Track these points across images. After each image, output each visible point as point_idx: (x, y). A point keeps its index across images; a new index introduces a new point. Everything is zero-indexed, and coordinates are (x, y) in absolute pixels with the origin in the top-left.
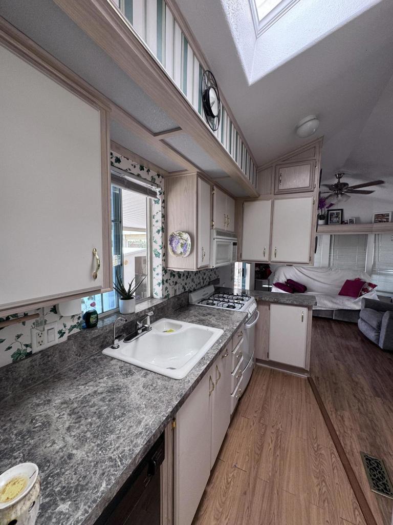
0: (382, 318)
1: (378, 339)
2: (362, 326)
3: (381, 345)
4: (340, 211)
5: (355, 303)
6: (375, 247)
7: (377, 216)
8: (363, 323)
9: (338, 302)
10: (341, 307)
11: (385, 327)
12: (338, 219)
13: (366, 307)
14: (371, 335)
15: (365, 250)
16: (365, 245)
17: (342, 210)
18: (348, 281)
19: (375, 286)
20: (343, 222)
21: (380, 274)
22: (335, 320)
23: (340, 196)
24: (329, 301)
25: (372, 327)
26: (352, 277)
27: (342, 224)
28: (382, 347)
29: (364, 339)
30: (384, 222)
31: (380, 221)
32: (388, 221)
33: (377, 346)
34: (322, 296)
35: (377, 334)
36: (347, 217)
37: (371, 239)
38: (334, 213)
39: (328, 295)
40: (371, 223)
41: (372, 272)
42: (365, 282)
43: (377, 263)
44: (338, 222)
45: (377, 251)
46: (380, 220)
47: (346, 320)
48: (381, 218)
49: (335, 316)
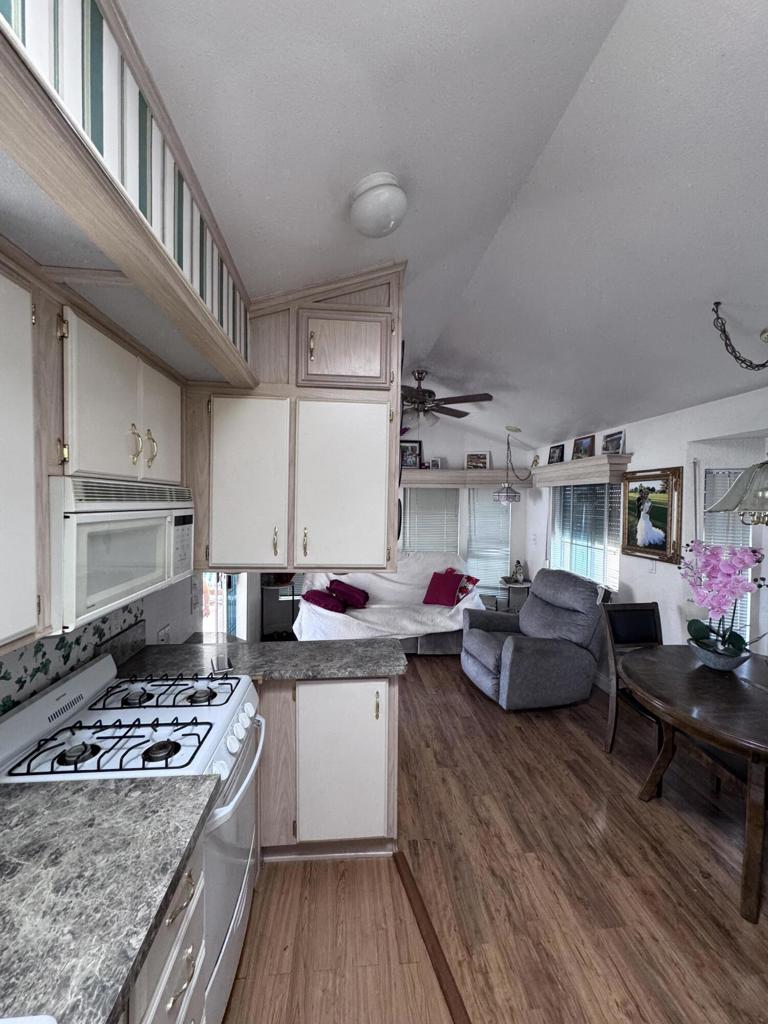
0: (502, 649)
1: (497, 692)
2: (469, 666)
3: (503, 702)
4: (417, 445)
5: (451, 617)
6: (470, 509)
7: (471, 457)
8: (470, 661)
9: (424, 619)
10: (430, 630)
11: (508, 667)
12: (414, 459)
13: (471, 627)
14: (486, 684)
15: (457, 516)
16: (456, 507)
17: (420, 443)
18: (436, 576)
19: (477, 580)
20: (422, 466)
21: (478, 557)
22: (421, 656)
23: (421, 414)
24: (410, 619)
25: (485, 667)
26: (441, 569)
27: (421, 468)
28: (504, 707)
29: (472, 690)
30: (481, 468)
31: (476, 467)
32: (485, 467)
33: (496, 704)
34: (397, 611)
35: (495, 681)
36: (428, 457)
37: (464, 494)
38: (407, 447)
39: (406, 608)
40: (463, 469)
41: (468, 554)
42: (462, 576)
43: (473, 537)
44: (415, 464)
45: (472, 518)
46: (474, 464)
47: (438, 652)
48: (477, 461)
49: (421, 647)
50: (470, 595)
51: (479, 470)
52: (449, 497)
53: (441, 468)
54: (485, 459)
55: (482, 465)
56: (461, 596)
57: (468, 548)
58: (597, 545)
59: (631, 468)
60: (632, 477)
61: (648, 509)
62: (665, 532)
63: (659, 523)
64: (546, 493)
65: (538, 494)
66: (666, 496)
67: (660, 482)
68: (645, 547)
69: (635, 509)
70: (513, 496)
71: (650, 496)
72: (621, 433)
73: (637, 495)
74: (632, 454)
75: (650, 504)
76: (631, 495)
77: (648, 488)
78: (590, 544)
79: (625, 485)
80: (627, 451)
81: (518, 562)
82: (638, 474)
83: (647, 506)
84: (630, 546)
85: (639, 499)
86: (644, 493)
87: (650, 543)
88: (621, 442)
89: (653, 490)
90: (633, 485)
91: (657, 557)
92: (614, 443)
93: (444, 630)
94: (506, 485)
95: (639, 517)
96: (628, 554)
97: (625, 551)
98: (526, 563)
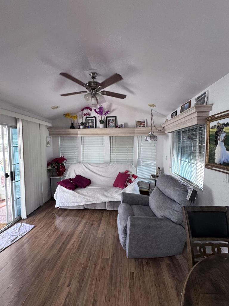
0: (127, 222)
1: (125, 245)
7: (138, 122)
8: (119, 221)
12: (113, 124)
13: (122, 202)
16: (132, 144)
17: (116, 117)
18: (120, 174)
19: (137, 177)
21: (143, 165)
22: (108, 211)
30: (142, 127)
31: (140, 126)
37: (136, 139)
40: (135, 127)
42: (131, 174)
45: (140, 149)
46: (139, 125)
48: (140, 124)
49: (108, 207)
50: (132, 184)
51: (141, 128)
52: (130, 139)
53: (124, 127)
54: (144, 122)
55: (143, 125)
56: (128, 184)
57: (138, 161)
58: (193, 162)
59: (211, 113)
60: (214, 118)
61: (223, 138)
64: (170, 135)
65: (167, 136)
68: (221, 164)
69: (214, 139)
71: (225, 129)
72: (205, 93)
73: (215, 130)
74: (212, 104)
75: (224, 135)
76: (211, 130)
77: (224, 124)
78: (189, 161)
79: (208, 125)
80: (210, 103)
81: (159, 168)
82: (216, 116)
83: (222, 136)
84: (210, 163)
85: (216, 132)
86: (220, 128)
87: (224, 162)
88: (206, 99)
89: (227, 125)
90: (213, 124)
92: (201, 100)
94: (151, 133)
95: (216, 144)
96: (209, 168)
97: (207, 166)
98: (163, 169)
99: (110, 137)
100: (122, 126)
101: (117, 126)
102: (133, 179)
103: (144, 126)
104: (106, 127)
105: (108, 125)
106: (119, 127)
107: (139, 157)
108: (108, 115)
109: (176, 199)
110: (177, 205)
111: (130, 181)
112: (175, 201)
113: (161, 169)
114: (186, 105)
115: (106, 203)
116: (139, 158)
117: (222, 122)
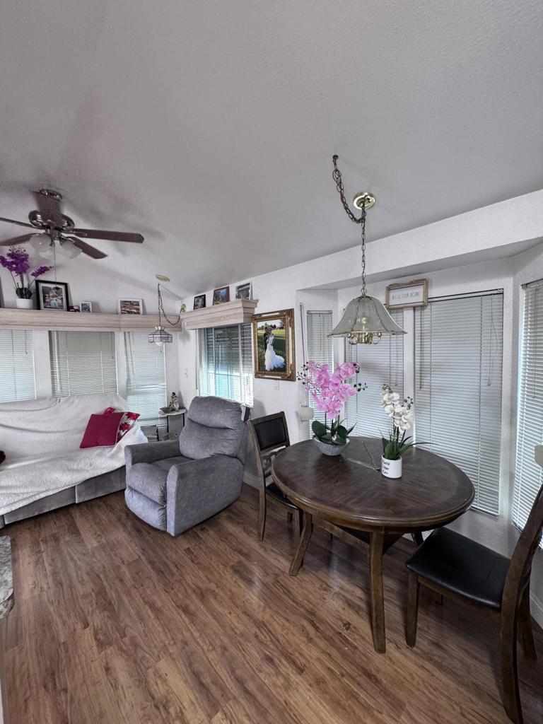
0: (166, 480)
1: (165, 521)
2: (135, 503)
3: (171, 530)
5: (112, 457)
6: (126, 352)
7: (124, 303)
8: (135, 497)
9: (82, 466)
10: (88, 476)
11: (174, 496)
13: (133, 463)
14: (152, 517)
15: (113, 358)
16: (113, 350)
18: (94, 418)
19: (138, 415)
20: (70, 309)
21: (137, 393)
22: (79, 504)
25: (151, 500)
26: (99, 409)
27: (68, 310)
28: (173, 534)
30: (135, 313)
31: (129, 312)
33: (165, 532)
35: (162, 512)
36: (76, 300)
37: (119, 338)
40: (117, 314)
41: (127, 392)
42: (123, 413)
43: (132, 376)
45: (130, 359)
46: (128, 310)
47: (100, 494)
48: (130, 307)
49: (79, 495)
50: (131, 431)
51: (133, 315)
52: (106, 338)
53: (93, 312)
54: (138, 305)
55: (135, 311)
56: (122, 433)
57: (127, 386)
58: (235, 374)
59: (257, 311)
60: (259, 318)
61: (272, 342)
62: (285, 358)
63: (280, 352)
64: (193, 335)
65: (186, 336)
66: (283, 331)
67: (279, 321)
68: (271, 370)
69: (262, 342)
70: (166, 338)
71: (273, 332)
72: (249, 284)
73: (264, 332)
74: (258, 301)
75: (273, 338)
76: (259, 332)
77: (271, 326)
78: (229, 373)
79: (254, 325)
80: (254, 299)
81: (174, 394)
82: (264, 316)
83: (271, 339)
84: (261, 371)
85: (265, 335)
86: (268, 330)
87: (275, 368)
88: (250, 291)
89: (274, 327)
90: (260, 324)
91: (280, 377)
92: (244, 292)
93: (104, 472)
94: (160, 328)
95: (266, 348)
96: (260, 378)
97: (257, 375)
98: (180, 394)
99: (50, 332)
100: (86, 308)
101: (72, 307)
102: (131, 422)
103: (139, 313)
104: (37, 307)
105: (44, 301)
106: (78, 310)
107: (128, 375)
108: (41, 277)
109: (228, 425)
110: (230, 432)
111: (126, 427)
112: (225, 428)
113: (177, 394)
114: (222, 291)
115: (74, 487)
116: (129, 380)
117: (270, 323)
